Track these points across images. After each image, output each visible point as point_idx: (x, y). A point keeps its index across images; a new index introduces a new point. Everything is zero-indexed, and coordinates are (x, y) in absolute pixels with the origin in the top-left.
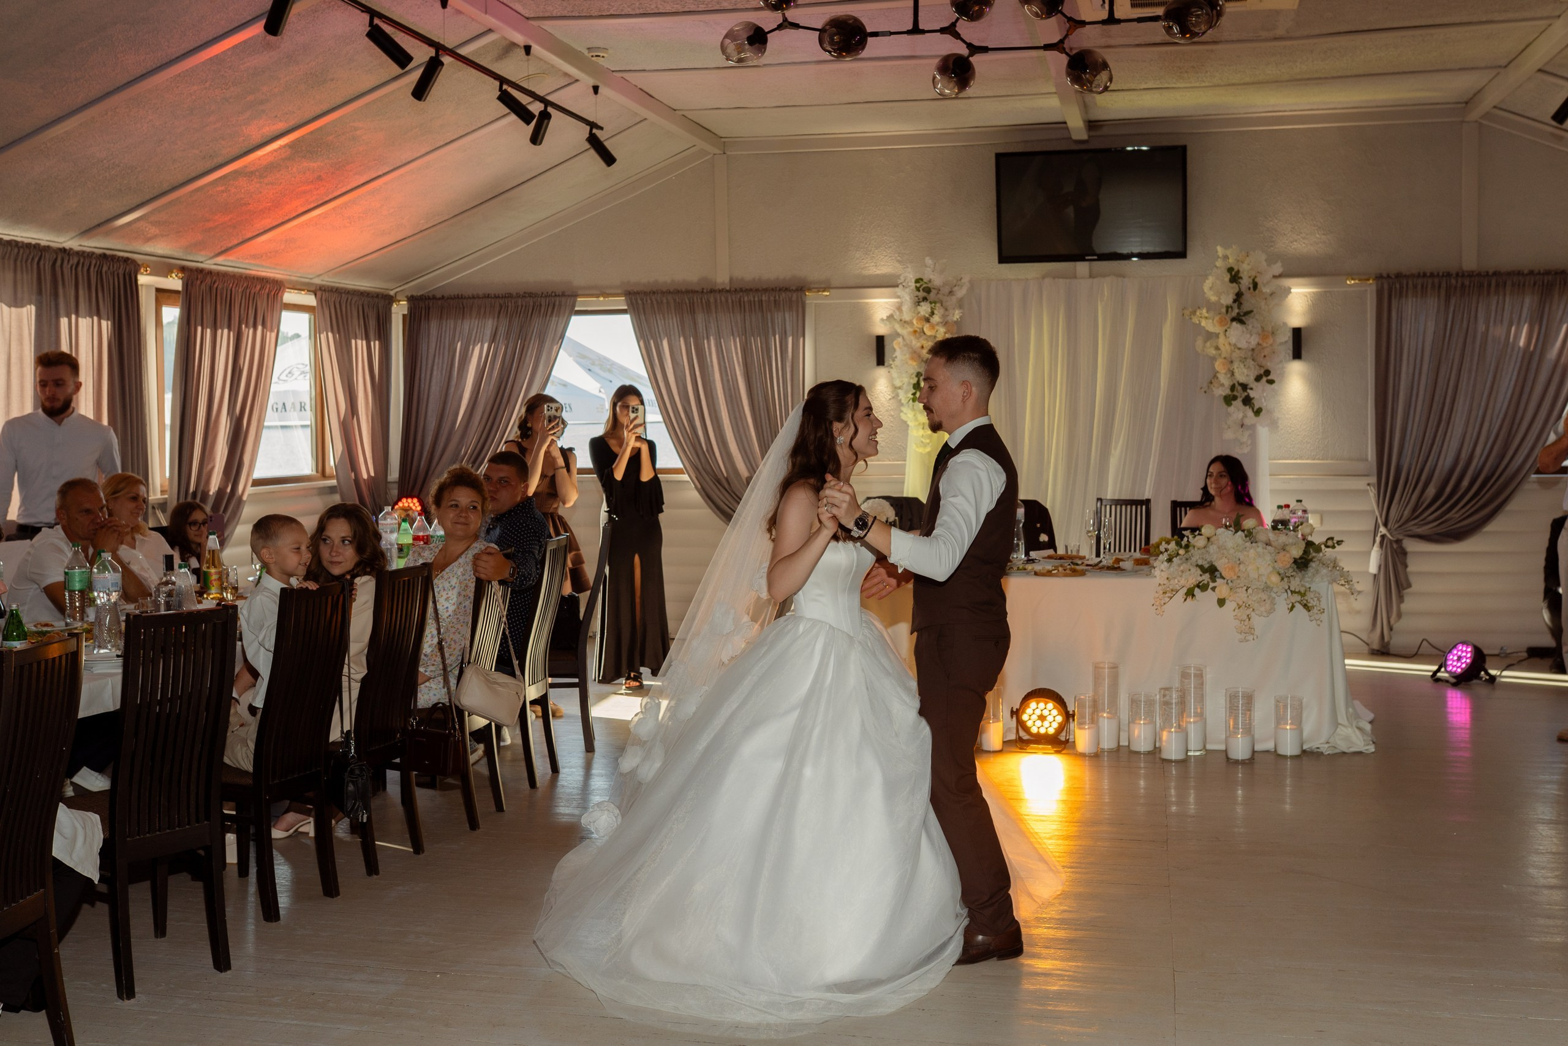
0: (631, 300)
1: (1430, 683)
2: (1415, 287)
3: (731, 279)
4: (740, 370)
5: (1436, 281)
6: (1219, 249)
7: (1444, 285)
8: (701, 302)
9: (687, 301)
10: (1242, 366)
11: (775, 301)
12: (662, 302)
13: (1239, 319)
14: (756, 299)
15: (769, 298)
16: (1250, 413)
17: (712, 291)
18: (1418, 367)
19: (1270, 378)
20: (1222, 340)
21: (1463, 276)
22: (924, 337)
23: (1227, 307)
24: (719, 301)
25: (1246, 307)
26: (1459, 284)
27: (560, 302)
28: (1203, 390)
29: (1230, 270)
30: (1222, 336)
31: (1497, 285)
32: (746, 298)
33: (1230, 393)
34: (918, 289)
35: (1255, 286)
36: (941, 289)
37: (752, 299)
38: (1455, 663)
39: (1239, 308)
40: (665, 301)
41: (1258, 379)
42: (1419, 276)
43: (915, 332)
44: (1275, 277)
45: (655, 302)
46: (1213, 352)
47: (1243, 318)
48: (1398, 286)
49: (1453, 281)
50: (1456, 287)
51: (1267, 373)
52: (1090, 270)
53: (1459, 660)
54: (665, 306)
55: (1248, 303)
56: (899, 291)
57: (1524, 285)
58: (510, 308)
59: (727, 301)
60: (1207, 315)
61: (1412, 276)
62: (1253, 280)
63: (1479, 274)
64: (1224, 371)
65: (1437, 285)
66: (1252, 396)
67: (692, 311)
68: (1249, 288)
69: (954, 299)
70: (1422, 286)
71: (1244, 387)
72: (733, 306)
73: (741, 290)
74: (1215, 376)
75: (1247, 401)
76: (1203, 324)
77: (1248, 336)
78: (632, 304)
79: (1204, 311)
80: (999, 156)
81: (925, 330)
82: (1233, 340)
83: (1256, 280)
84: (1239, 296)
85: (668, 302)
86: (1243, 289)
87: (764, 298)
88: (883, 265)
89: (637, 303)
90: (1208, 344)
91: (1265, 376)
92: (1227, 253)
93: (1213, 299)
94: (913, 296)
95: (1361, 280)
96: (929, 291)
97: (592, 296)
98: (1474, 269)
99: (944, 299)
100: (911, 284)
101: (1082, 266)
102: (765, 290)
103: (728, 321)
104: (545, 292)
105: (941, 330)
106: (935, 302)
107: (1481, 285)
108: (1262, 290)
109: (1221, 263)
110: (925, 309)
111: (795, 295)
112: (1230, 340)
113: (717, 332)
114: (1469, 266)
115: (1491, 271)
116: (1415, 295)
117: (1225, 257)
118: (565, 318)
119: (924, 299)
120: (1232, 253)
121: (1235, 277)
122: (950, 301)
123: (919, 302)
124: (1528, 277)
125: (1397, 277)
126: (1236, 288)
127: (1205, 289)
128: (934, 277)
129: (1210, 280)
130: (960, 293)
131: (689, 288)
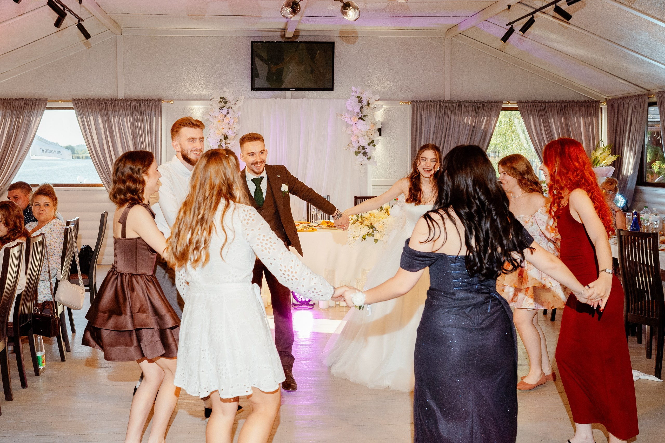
0: (75, 103)
2: (427, 105)
3: (125, 94)
4: (130, 138)
5: (435, 104)
6: (354, 89)
7: (438, 105)
8: (111, 105)
9: (104, 104)
10: (363, 138)
11: (147, 105)
12: (91, 104)
13: (361, 118)
14: (138, 104)
15: (144, 104)
16: (365, 158)
17: (116, 100)
18: (428, 139)
19: (374, 144)
20: (354, 127)
21: (446, 102)
22: (224, 123)
23: (357, 113)
24: (120, 105)
25: (364, 114)
26: (444, 106)
27: (39, 104)
28: (345, 149)
29: (358, 97)
30: (354, 126)
31: (459, 107)
32: (133, 104)
33: (357, 150)
34: (221, 102)
35: (369, 105)
36: (231, 102)
37: (136, 104)
39: (362, 113)
40: (93, 104)
41: (369, 144)
42: (428, 101)
43: (219, 121)
44: (376, 100)
45: (87, 104)
46: (350, 132)
47: (363, 118)
48: (420, 105)
49: (442, 104)
51: (373, 142)
52: (292, 95)
54: (93, 106)
55: (366, 111)
56: (211, 102)
57: (469, 107)
58: (12, 106)
59: (124, 105)
60: (348, 116)
61: (426, 101)
62: (368, 101)
63: (452, 102)
64: (355, 141)
65: (435, 105)
66: (367, 151)
67: (107, 109)
68: (366, 105)
69: (237, 106)
70: (430, 106)
71: (363, 148)
72: (127, 106)
73: (131, 100)
74: (350, 143)
75: (365, 154)
76: (346, 120)
77: (366, 125)
78: (76, 105)
79: (347, 114)
80: (252, 43)
81: (224, 120)
82: (359, 127)
83: (369, 102)
84: (361, 108)
85: (94, 104)
86: (364, 105)
87: (142, 104)
88: (199, 90)
89: (79, 104)
90: (348, 129)
91: (371, 142)
92: (356, 89)
93: (350, 109)
94: (218, 105)
95: (405, 103)
96: (226, 103)
97: (55, 101)
98: (449, 99)
99: (232, 106)
100: (217, 99)
101: (288, 93)
102: (143, 100)
103: (124, 114)
104: (30, 98)
105: (232, 121)
106: (229, 108)
107: (453, 106)
108: (371, 106)
109: (354, 94)
110: (224, 111)
111: (157, 103)
112: (358, 127)
113: (119, 119)
114: (447, 97)
115: (456, 100)
116: (427, 109)
117: (355, 91)
118: (41, 111)
119: (224, 107)
120: (359, 90)
121: (360, 100)
122: (235, 108)
123: (221, 108)
124: (470, 103)
125: (420, 102)
126: (360, 105)
127: (347, 105)
128: (229, 97)
129: (349, 101)
130: (239, 104)
131: (105, 98)
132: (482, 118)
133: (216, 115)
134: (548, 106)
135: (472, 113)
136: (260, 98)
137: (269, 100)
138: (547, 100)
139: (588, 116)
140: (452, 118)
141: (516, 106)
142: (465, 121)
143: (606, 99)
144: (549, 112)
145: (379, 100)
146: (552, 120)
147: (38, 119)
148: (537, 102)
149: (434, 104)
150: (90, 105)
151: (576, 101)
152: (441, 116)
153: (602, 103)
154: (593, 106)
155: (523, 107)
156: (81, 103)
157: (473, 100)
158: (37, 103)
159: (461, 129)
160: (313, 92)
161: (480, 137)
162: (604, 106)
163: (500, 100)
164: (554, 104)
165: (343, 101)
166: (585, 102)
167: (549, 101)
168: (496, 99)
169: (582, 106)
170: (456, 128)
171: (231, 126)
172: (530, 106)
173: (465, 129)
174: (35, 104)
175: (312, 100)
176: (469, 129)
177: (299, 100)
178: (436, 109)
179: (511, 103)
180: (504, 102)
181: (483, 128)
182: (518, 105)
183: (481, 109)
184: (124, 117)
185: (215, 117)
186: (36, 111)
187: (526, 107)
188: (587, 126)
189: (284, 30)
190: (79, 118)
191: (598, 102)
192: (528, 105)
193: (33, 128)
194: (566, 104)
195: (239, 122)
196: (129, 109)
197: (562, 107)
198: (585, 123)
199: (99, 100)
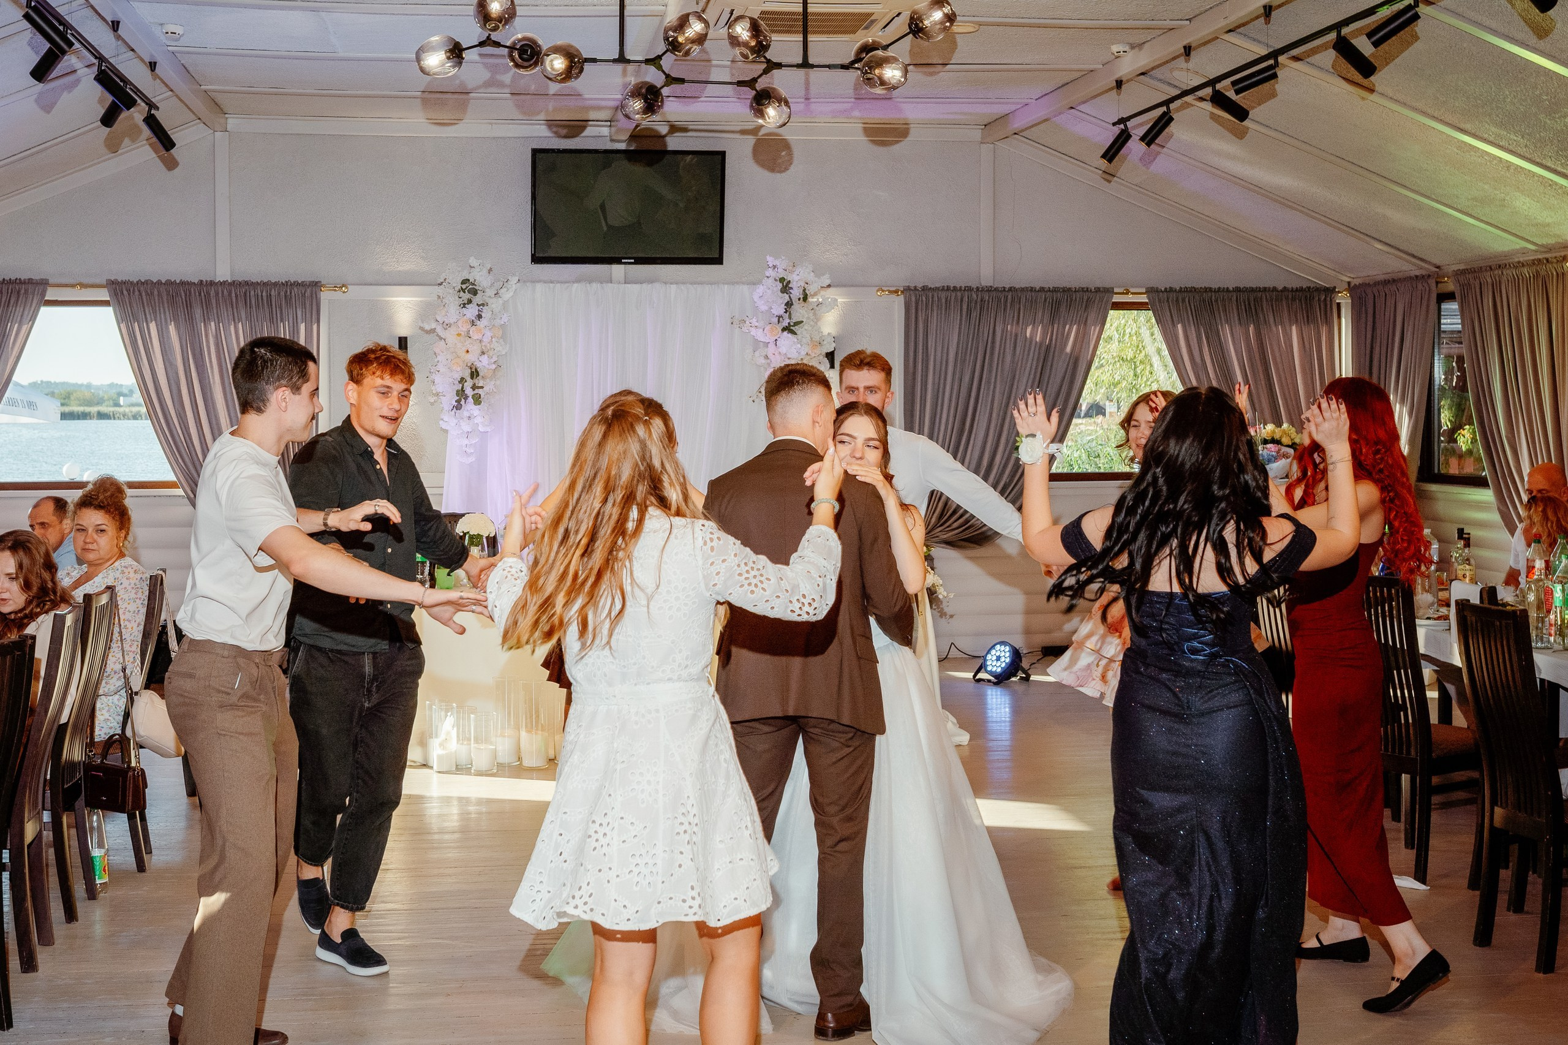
0: (115, 290)
1: (973, 684)
2: (939, 299)
3: (233, 271)
5: (959, 294)
6: (771, 260)
7: (966, 299)
8: (200, 294)
9: (183, 294)
11: (286, 296)
12: (152, 293)
13: (788, 329)
14: (264, 294)
15: (279, 293)
17: (212, 283)
20: (772, 349)
21: (983, 290)
22: (469, 340)
23: (779, 317)
24: (220, 295)
25: (795, 319)
26: (979, 300)
27: (26, 292)
28: (751, 399)
29: (782, 280)
30: (772, 346)
31: (1012, 302)
32: (252, 293)
34: (463, 290)
35: (805, 299)
36: (487, 290)
37: (260, 294)
38: (994, 664)
39: (790, 318)
40: (156, 292)
42: (943, 289)
43: (459, 335)
44: (823, 287)
45: (144, 294)
46: (763, 361)
47: (793, 328)
48: (924, 299)
49: (975, 296)
50: (976, 301)
52: (626, 274)
53: (998, 659)
54: (157, 301)
55: (800, 312)
56: (439, 290)
57: (1036, 301)
59: (230, 296)
60: (757, 324)
61: (937, 289)
62: (804, 290)
63: (996, 289)
65: (959, 298)
67: (189, 306)
68: (799, 299)
69: (500, 301)
70: (946, 301)
72: (237, 300)
73: (247, 283)
76: (753, 332)
77: (799, 346)
78: (116, 295)
79: (754, 320)
80: (535, 152)
81: (471, 332)
82: (783, 350)
83: (807, 292)
84: (789, 304)
85: (159, 295)
86: (795, 300)
87: (273, 294)
88: (408, 262)
89: (122, 293)
90: (757, 353)
92: (777, 263)
93: (764, 308)
94: (457, 298)
95: (890, 292)
96: (474, 292)
97: (66, 286)
98: (992, 284)
99: (490, 301)
100: (454, 285)
101: (617, 270)
102: (276, 284)
103: (231, 317)
104: (7, 278)
105: (488, 334)
106: (483, 305)
107: (999, 300)
108: (810, 300)
109: (770, 272)
110: (472, 311)
111: (308, 290)
112: (780, 350)
113: (218, 329)
114: (986, 282)
115: (1007, 286)
116: (939, 307)
117: (774, 267)
118: (32, 309)
119: (470, 301)
120: (782, 263)
121: (786, 288)
122: (495, 304)
123: (464, 304)
124: (1040, 294)
125: (923, 290)
126: (786, 297)
127: (756, 298)
128: (481, 278)
129: (760, 289)
130: (507, 295)
131: (185, 279)
132: (1067, 327)
133: (452, 321)
134: (1216, 301)
135: (1043, 316)
136: (552, 282)
137: (576, 285)
138: (1215, 286)
139: (1308, 320)
140: (997, 328)
141: (1144, 299)
142: (1028, 335)
143: (1349, 283)
144: (1219, 313)
145: (829, 286)
146: (1226, 334)
147: (25, 328)
148: (1191, 291)
149: (956, 296)
150: (150, 295)
151: (1280, 288)
152: (973, 322)
153: (1339, 292)
154: (1319, 300)
155: (1160, 301)
156: (128, 291)
157: (1046, 286)
158: (23, 291)
159: (1018, 352)
160: (674, 266)
161: (1063, 370)
162: (1344, 299)
163: (1107, 286)
164: (1230, 295)
165: (745, 288)
166: (1301, 290)
167: (1219, 288)
168: (1099, 284)
169: (1294, 299)
170: (1007, 350)
171: (485, 346)
172: (1177, 300)
173: (1028, 355)
174: (19, 292)
175: (674, 287)
176: (1036, 353)
177: (644, 285)
178: (961, 306)
179: (1132, 293)
180: (1116, 290)
181: (1068, 349)
182: (1149, 299)
183: (1063, 309)
184: (229, 325)
185: (449, 325)
186: (19, 309)
187: (1168, 301)
188: (1307, 346)
189: (609, 123)
190: (123, 326)
191: (1331, 291)
192: (1173, 296)
193: (12, 348)
194: (1259, 295)
195: (503, 337)
196: (241, 304)
197: (1248, 299)
198: (1303, 339)
199: (169, 283)
